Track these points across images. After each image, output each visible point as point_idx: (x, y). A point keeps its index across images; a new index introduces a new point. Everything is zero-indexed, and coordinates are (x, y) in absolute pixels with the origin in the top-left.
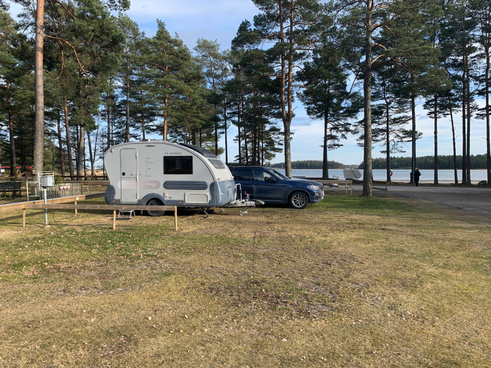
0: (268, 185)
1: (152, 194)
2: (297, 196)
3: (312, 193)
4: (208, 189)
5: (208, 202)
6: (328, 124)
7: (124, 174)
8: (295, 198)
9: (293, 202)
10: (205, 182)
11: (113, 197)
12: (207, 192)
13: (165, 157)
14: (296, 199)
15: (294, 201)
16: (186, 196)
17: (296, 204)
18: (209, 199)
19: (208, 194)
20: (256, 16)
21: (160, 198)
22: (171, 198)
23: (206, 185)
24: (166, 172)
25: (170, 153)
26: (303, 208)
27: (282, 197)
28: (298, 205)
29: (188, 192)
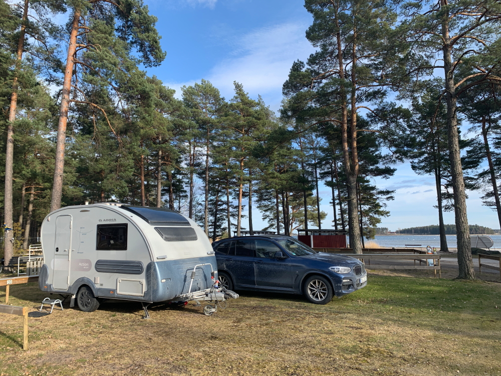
0: (275, 264)
1: (82, 279)
2: (315, 283)
3: (337, 278)
4: (144, 273)
5: (143, 295)
6: (442, 180)
7: (57, 250)
8: (312, 286)
9: (309, 292)
10: (140, 263)
11: (45, 281)
12: (142, 278)
13: (99, 226)
14: (314, 287)
15: (311, 290)
16: (118, 283)
17: (313, 294)
18: (145, 289)
19: (144, 281)
20: (313, 55)
21: (90, 285)
22: (102, 285)
23: (142, 268)
24: (100, 247)
25: (104, 220)
26: (323, 303)
27: (293, 283)
28: (317, 297)
29: (121, 277)
